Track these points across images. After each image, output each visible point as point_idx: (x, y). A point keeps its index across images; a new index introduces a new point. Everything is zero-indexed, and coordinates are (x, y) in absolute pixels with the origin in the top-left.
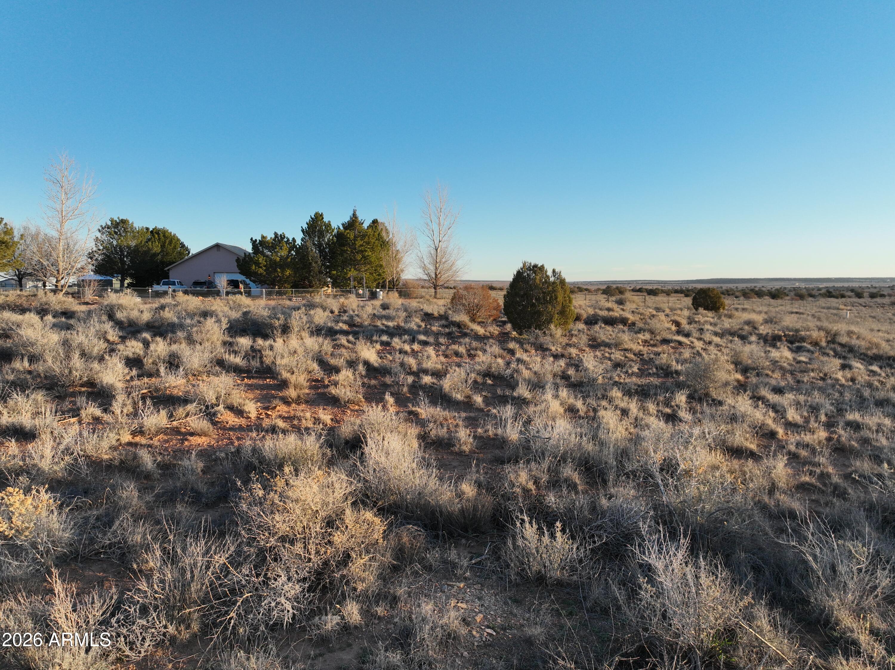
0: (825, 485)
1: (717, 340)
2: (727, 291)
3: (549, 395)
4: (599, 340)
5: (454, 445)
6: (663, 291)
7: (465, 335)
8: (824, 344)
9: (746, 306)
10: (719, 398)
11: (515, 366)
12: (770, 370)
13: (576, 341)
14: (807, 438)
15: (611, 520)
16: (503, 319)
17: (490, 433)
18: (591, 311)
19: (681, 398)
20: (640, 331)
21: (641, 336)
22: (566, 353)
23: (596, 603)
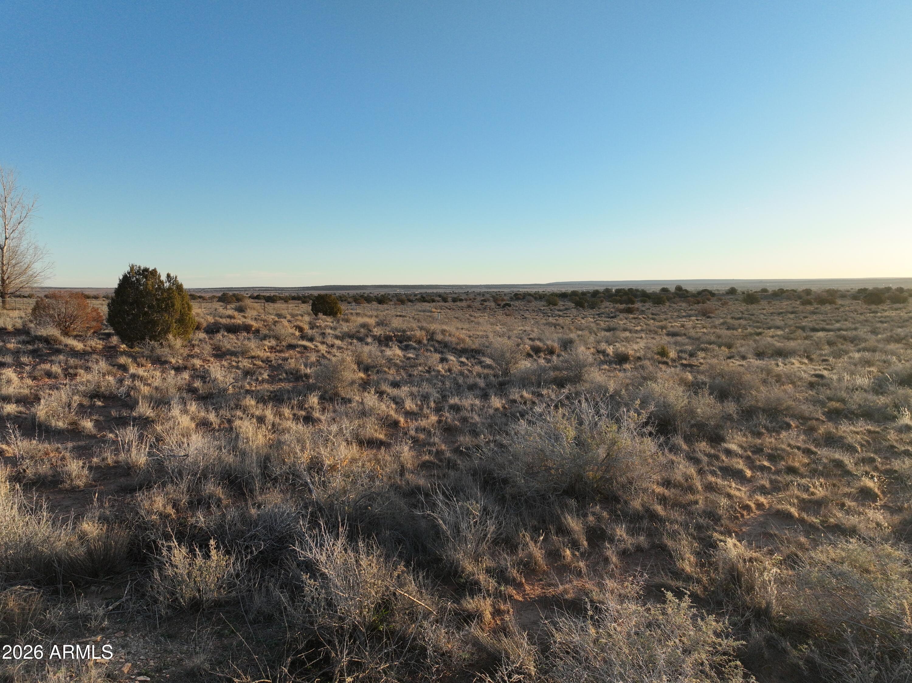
0: (441, 461)
1: (338, 342)
2: (340, 297)
3: (176, 411)
4: (224, 349)
5: (63, 482)
6: (281, 298)
7: (58, 352)
8: (425, 342)
9: (358, 311)
10: (348, 397)
11: (129, 383)
12: (387, 367)
13: (199, 351)
14: (423, 423)
15: (264, 528)
16: (106, 331)
17: (110, 461)
18: (211, 319)
19: (314, 400)
20: (265, 337)
21: (266, 343)
22: (189, 364)
23: (258, 613)
